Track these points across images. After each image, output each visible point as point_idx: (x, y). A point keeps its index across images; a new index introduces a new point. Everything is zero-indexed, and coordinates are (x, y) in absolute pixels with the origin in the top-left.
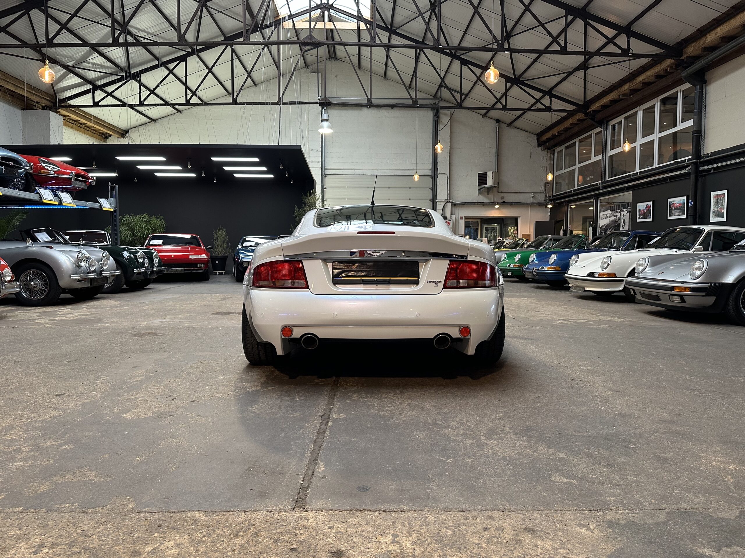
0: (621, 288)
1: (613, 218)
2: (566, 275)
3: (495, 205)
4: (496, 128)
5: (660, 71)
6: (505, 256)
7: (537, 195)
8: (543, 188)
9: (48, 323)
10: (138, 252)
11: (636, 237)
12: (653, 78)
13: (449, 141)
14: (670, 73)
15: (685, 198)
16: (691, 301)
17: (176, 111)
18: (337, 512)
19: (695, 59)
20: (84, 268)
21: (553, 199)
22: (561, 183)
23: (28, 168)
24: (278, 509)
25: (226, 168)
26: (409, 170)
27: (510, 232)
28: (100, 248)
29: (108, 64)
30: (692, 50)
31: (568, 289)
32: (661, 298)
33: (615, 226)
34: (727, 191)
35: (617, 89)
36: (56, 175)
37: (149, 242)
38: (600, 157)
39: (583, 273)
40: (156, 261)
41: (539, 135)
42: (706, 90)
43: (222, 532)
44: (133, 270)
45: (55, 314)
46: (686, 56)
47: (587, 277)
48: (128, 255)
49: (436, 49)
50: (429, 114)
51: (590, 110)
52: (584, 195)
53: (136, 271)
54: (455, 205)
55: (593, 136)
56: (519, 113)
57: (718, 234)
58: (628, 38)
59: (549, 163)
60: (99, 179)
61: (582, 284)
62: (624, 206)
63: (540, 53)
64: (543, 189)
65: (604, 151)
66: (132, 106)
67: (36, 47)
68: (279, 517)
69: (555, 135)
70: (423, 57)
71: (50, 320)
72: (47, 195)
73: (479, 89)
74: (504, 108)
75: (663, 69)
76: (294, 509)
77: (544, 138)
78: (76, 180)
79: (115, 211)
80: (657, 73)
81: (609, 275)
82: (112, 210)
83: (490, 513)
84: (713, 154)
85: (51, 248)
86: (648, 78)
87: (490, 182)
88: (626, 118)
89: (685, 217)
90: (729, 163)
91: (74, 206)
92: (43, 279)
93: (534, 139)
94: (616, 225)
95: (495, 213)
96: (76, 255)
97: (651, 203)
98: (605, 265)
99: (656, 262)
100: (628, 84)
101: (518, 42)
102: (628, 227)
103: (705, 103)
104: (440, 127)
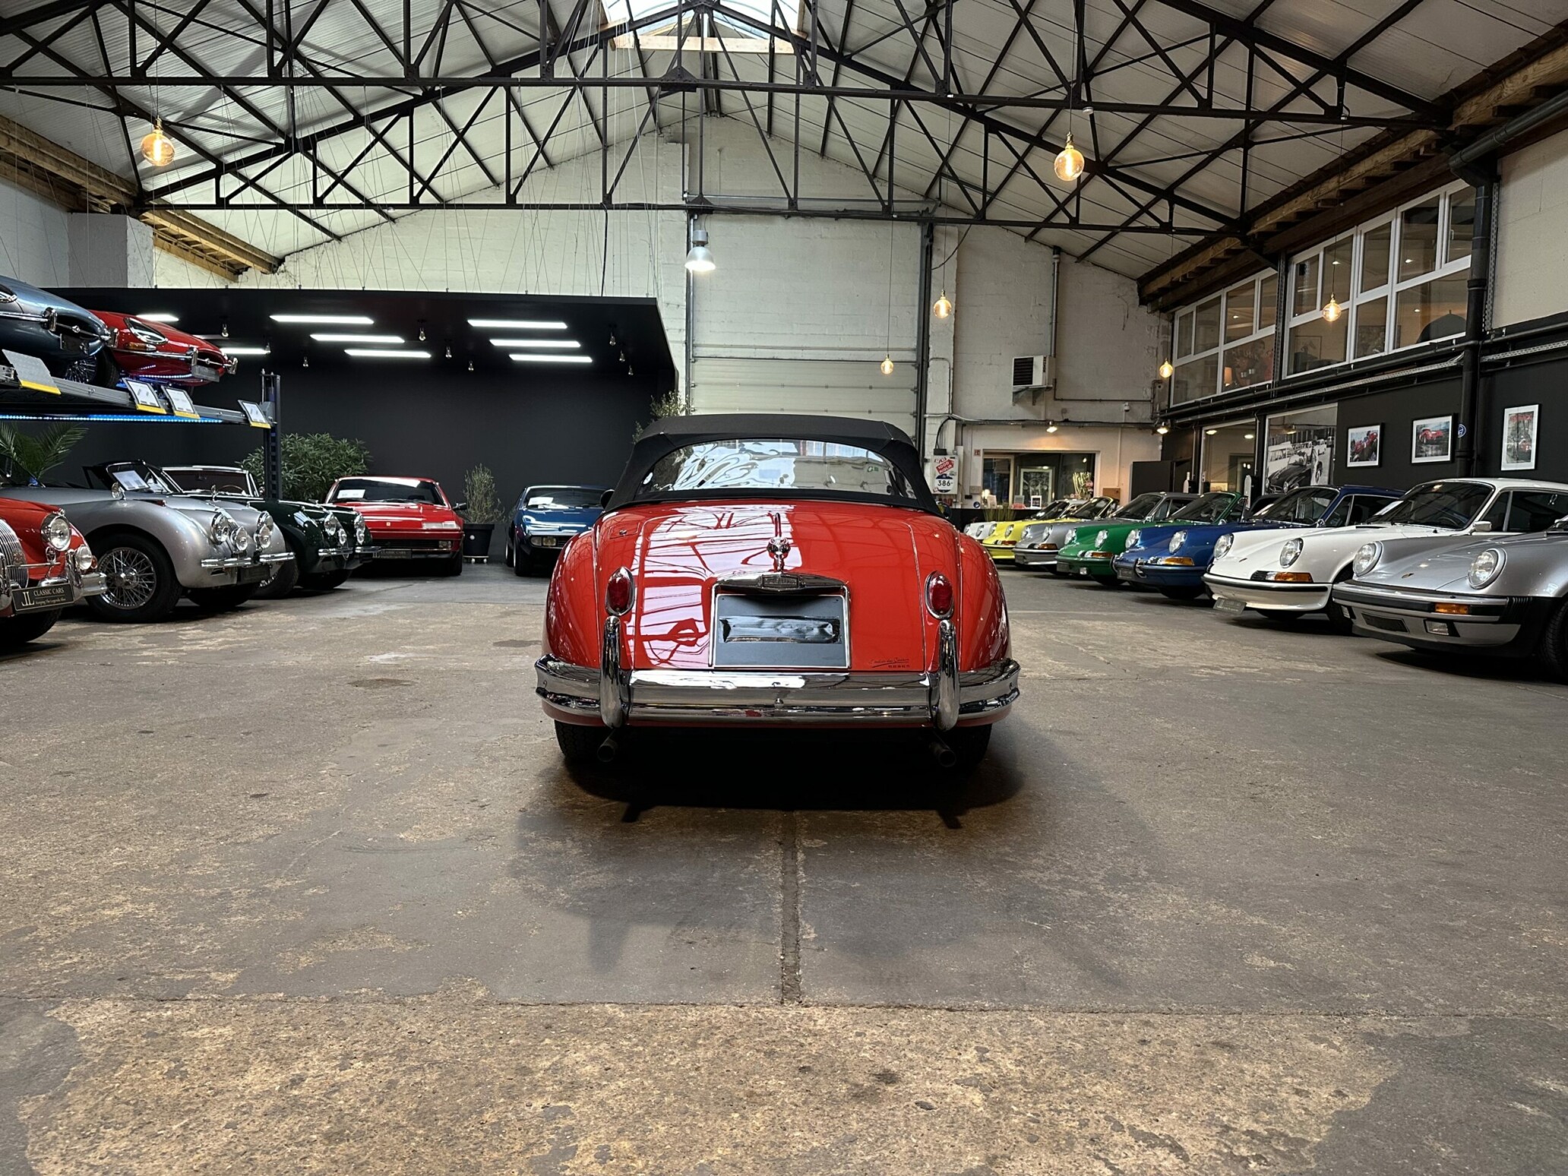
0: (1321, 605)
1: (1296, 458)
2: (1206, 575)
3: (1048, 426)
4: (1054, 264)
5: (1403, 154)
6: (1074, 534)
7: (1135, 407)
8: (1149, 392)
9: (167, 657)
10: (325, 515)
11: (1348, 499)
12: (1388, 167)
13: (954, 290)
14: (1425, 158)
15: (1450, 419)
16: (1471, 633)
17: (383, 219)
18: (863, 1009)
19: (1477, 131)
20: (224, 548)
21: (1169, 416)
22: (1186, 383)
23: (107, 338)
24: (754, 1001)
25: (496, 342)
26: (869, 350)
27: (1076, 484)
28: (252, 505)
29: (252, 120)
30: (1472, 111)
31: (1210, 604)
32: (1408, 625)
33: (1300, 475)
34: (1537, 406)
35: (1312, 188)
36: (158, 353)
37: (337, 493)
38: (1271, 330)
39: (1243, 573)
40: (360, 533)
41: (1143, 281)
42: (1499, 196)
43: (665, 1039)
44: (318, 552)
45: (174, 640)
46: (1460, 123)
47: (1251, 580)
48: (307, 519)
49: (940, 100)
50: (914, 234)
51: (1252, 231)
52: (1237, 409)
53: (322, 553)
54: (964, 425)
55: (1258, 285)
56: (1105, 234)
57: (1520, 496)
58: (1341, 84)
59: (1161, 340)
60: (243, 360)
61: (1240, 595)
62: (1321, 434)
63: (1153, 112)
64: (1148, 394)
65: (1281, 319)
66: (294, 209)
67: (108, 84)
68: (760, 1016)
69: (1178, 281)
70: (905, 113)
71: (170, 651)
72: (144, 394)
73: (1022, 182)
74: (1074, 223)
75: (1410, 149)
76: (782, 1003)
77: (1154, 287)
78: (200, 363)
79: (274, 428)
80: (1397, 157)
81: (1298, 577)
82: (269, 426)
83: (1144, 1017)
84: (1511, 329)
85: (161, 503)
86: (1378, 168)
87: (1038, 379)
88: (1327, 250)
89: (1448, 458)
90: (1544, 348)
91: (196, 418)
92: (143, 567)
93: (1132, 290)
94: (1301, 472)
95: (1049, 442)
96: (210, 519)
97: (1377, 428)
98: (1290, 558)
99: (1396, 552)
100: (1335, 179)
101: (1107, 88)
102: (1327, 478)
103: (1497, 223)
104: (936, 260)
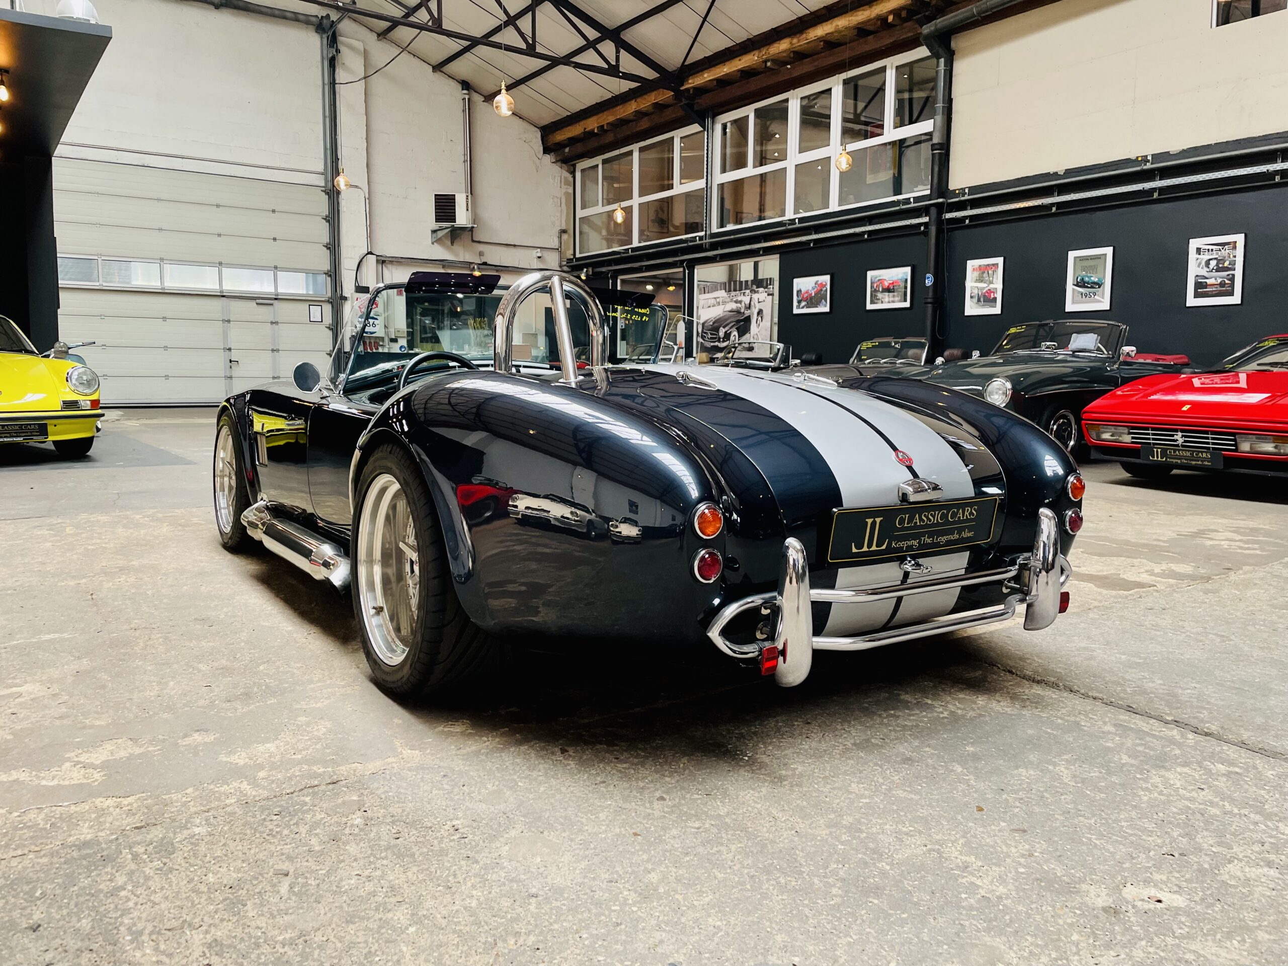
1: (734, 306)
4: (464, 99)
5: (870, 20)
7: (546, 254)
8: (556, 241)
12: (849, 32)
13: (364, 112)
14: (891, 26)
15: (908, 270)
22: (588, 235)
33: (738, 321)
35: (761, 47)
38: (700, 184)
42: (953, 69)
51: (686, 86)
52: (659, 260)
54: (383, 262)
55: (679, 140)
59: (564, 191)
62: (760, 284)
64: (555, 243)
69: (592, 132)
77: (561, 136)
84: (973, 189)
87: (462, 218)
88: (757, 112)
89: (907, 304)
90: (1005, 207)
93: (536, 137)
97: (826, 279)
100: (787, 40)
103: (952, 94)
104: (342, 75)
